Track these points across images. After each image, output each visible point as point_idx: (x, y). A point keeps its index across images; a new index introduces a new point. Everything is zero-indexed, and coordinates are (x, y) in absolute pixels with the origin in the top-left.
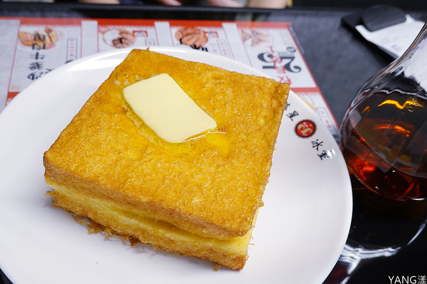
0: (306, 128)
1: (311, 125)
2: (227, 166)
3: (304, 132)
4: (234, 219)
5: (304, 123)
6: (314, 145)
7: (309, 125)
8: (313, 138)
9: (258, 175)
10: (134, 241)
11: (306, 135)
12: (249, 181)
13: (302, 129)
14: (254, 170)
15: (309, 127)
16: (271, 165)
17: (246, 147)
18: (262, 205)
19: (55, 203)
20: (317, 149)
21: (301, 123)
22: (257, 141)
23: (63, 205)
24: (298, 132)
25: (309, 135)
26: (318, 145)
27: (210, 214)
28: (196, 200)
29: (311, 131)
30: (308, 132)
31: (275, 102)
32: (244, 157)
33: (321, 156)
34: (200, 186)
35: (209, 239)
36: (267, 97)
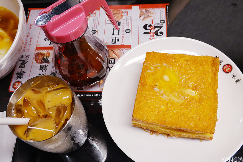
0: (228, 68)
1: (230, 67)
2: (200, 107)
3: (227, 70)
4: (208, 129)
5: (226, 66)
6: (233, 76)
7: (229, 67)
8: (232, 73)
9: (214, 108)
10: (168, 135)
11: (228, 72)
12: (210, 112)
13: (226, 69)
14: (212, 106)
15: (229, 68)
16: (218, 102)
17: (206, 95)
18: (217, 121)
19: (135, 126)
20: (234, 78)
21: (225, 66)
22: (209, 91)
23: (139, 126)
24: (224, 70)
25: (229, 72)
26: (234, 76)
27: (199, 129)
28: (193, 124)
29: (230, 70)
30: (229, 70)
31: (214, 69)
32: (206, 100)
33: (236, 82)
34: (192, 118)
35: (198, 133)
36: (210, 67)
